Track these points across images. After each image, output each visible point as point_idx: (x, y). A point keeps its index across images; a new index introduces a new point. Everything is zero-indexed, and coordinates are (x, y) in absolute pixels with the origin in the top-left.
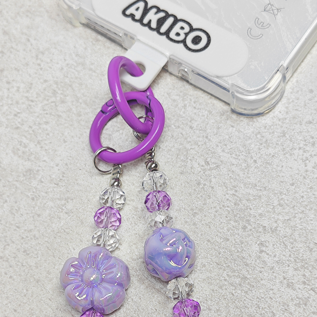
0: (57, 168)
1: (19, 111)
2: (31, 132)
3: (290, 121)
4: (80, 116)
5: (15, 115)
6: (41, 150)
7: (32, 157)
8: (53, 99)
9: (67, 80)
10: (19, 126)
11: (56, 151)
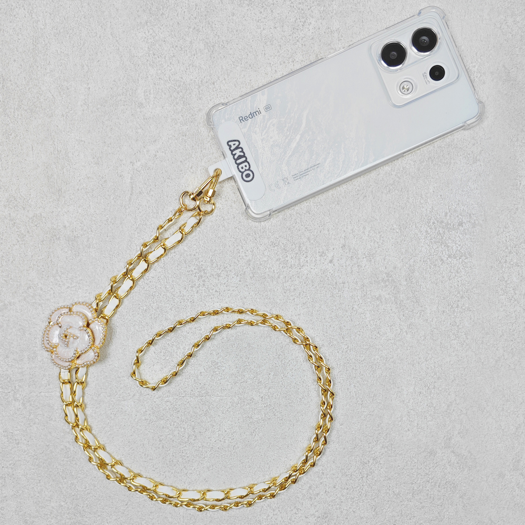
4: (177, 104)
7: (147, 100)
8: (176, 88)
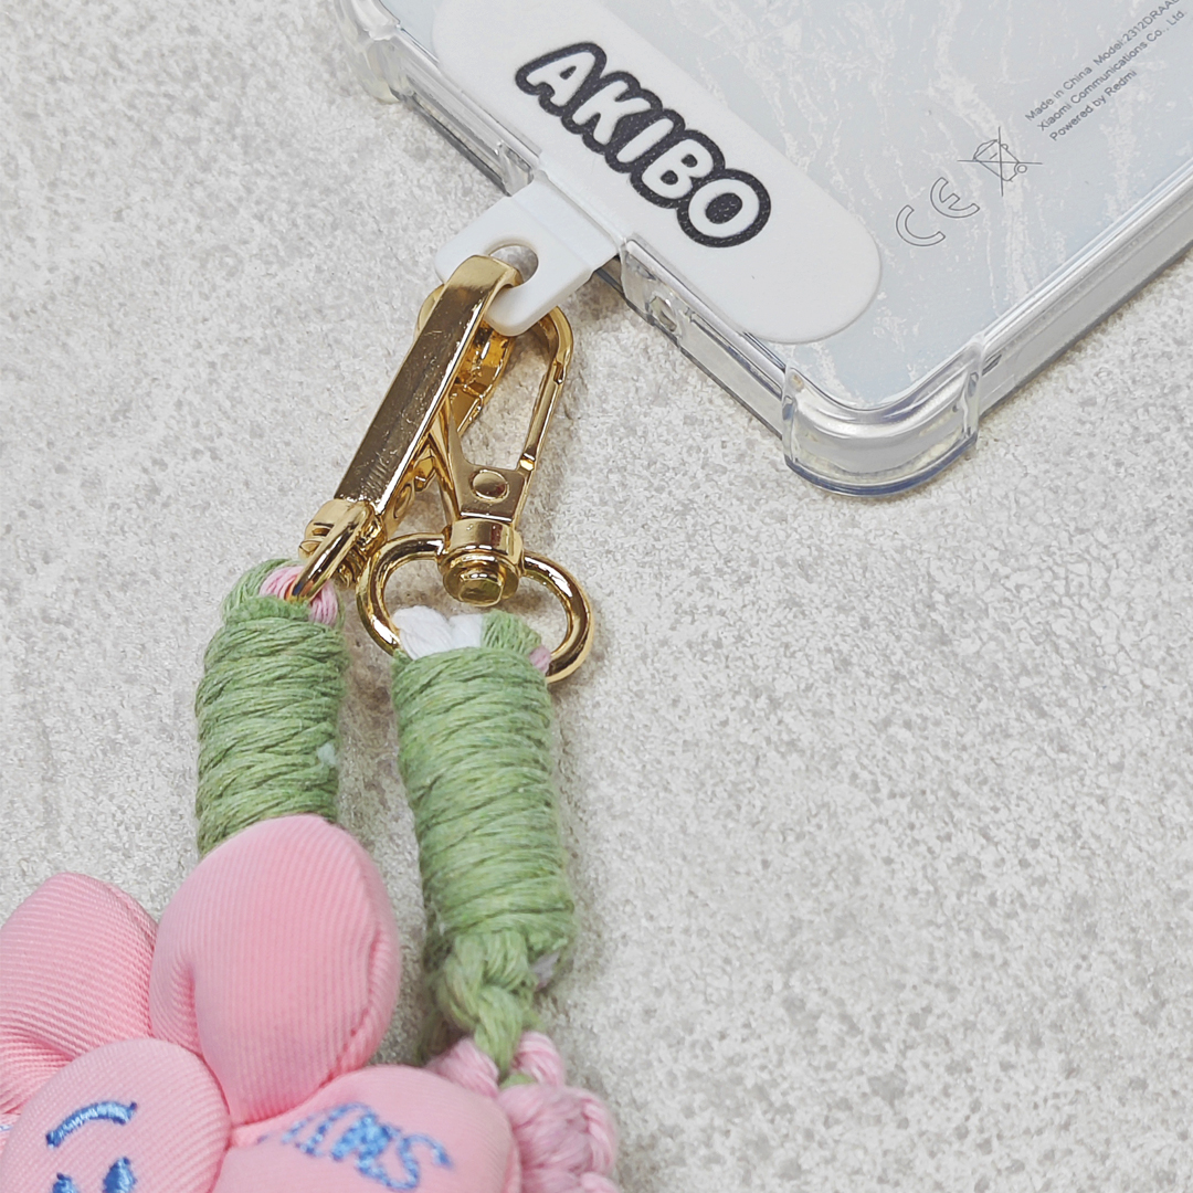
0: (49, 276)
1: (69, 74)
2: (56, 146)
3: (731, 484)
5: (52, 80)
6: (44, 207)
9: (247, 58)
10: (40, 112)
11: (78, 229)
